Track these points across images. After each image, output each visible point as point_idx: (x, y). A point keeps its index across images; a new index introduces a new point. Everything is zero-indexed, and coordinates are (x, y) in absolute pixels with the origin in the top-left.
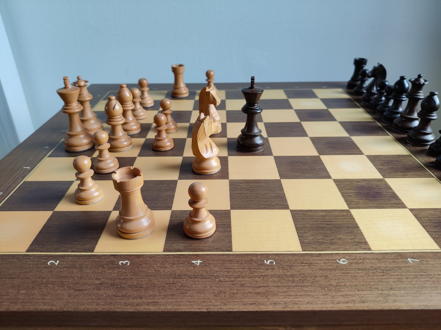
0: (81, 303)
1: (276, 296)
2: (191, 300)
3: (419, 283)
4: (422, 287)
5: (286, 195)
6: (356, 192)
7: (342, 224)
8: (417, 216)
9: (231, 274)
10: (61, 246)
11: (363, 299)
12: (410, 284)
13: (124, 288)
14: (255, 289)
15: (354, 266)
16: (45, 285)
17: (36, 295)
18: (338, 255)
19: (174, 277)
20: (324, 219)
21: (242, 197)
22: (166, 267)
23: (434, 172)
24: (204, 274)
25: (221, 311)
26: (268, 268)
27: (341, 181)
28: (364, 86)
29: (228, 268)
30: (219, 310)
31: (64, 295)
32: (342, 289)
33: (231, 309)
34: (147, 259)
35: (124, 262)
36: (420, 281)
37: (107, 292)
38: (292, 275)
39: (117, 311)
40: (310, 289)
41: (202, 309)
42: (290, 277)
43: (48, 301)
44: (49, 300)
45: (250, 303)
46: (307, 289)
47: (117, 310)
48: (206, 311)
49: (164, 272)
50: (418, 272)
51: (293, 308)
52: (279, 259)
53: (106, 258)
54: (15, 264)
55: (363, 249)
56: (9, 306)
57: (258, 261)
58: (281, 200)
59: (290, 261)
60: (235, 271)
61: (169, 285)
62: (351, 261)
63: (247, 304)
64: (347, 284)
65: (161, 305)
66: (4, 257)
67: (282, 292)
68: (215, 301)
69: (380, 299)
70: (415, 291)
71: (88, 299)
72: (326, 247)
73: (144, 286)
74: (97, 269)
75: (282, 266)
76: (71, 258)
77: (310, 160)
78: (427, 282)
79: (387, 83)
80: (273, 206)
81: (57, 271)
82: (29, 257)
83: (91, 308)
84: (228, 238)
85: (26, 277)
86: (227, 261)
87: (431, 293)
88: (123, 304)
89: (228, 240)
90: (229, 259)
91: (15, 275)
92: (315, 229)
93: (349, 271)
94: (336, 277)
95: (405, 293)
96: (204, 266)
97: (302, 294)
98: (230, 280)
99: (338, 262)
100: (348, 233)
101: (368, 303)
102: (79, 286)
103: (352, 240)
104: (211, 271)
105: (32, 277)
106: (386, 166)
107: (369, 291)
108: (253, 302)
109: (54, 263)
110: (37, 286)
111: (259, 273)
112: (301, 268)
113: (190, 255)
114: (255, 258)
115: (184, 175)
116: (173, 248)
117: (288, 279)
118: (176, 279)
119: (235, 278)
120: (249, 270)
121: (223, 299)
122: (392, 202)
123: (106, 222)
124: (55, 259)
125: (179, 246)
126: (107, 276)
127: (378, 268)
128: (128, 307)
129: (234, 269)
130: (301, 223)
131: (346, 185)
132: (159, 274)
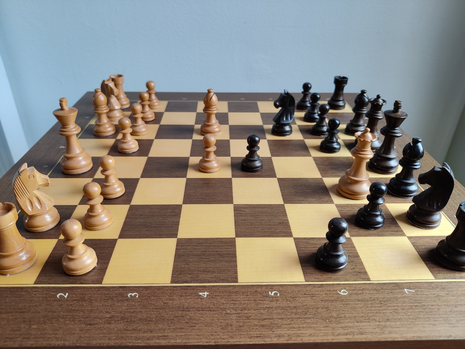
0: (93, 338)
1: (280, 328)
2: (200, 334)
3: (413, 313)
4: (416, 318)
5: (289, 222)
8: (415, 244)
9: (237, 306)
10: (69, 277)
11: (361, 330)
12: (405, 315)
13: (134, 321)
14: (260, 321)
16: (56, 320)
17: (48, 330)
18: (339, 285)
19: (182, 309)
21: (247, 224)
22: (174, 299)
24: (212, 306)
25: (229, 344)
26: (273, 299)
27: (343, 207)
29: (234, 299)
30: (226, 344)
31: (76, 330)
32: (342, 321)
33: (237, 342)
34: (156, 291)
35: (133, 295)
36: (414, 312)
37: (117, 326)
38: (295, 307)
39: (129, 346)
40: (312, 321)
41: (211, 343)
42: (293, 309)
43: (60, 336)
45: (255, 335)
46: (309, 321)
47: (129, 344)
48: (215, 344)
49: (173, 305)
50: (413, 303)
51: (296, 340)
52: (283, 290)
53: (115, 290)
54: (24, 297)
55: (363, 279)
56: (22, 341)
57: (263, 292)
58: (284, 227)
59: (293, 292)
60: (241, 303)
61: (177, 318)
62: (351, 292)
63: (253, 337)
64: (347, 315)
65: (171, 339)
66: (12, 290)
67: (285, 325)
68: (222, 334)
69: (377, 330)
70: (410, 322)
71: (100, 334)
72: (327, 278)
73: (153, 320)
74: (107, 302)
75: (285, 297)
76: (80, 291)
77: (312, 182)
78: (421, 313)
80: (277, 233)
81: (67, 305)
82: (37, 290)
83: (103, 343)
84: (233, 268)
85: (36, 311)
86: (233, 293)
87: (424, 323)
88: (134, 338)
90: (235, 290)
91: (25, 309)
93: (349, 303)
94: (336, 308)
95: (400, 324)
96: (211, 298)
97: (305, 326)
98: (236, 312)
99: (339, 293)
100: (349, 262)
101: (366, 335)
102: (89, 320)
103: (353, 270)
104: (218, 303)
105: (42, 310)
107: (367, 322)
108: (258, 335)
109: (63, 296)
110: (48, 320)
111: (264, 305)
112: (304, 300)
113: (197, 286)
114: (260, 289)
115: (189, 199)
116: (180, 279)
117: (292, 311)
118: (184, 312)
119: (241, 310)
120: (254, 302)
121: (230, 332)
122: (392, 229)
123: (113, 251)
124: (63, 291)
125: (186, 277)
126: (117, 309)
127: (376, 299)
128: (139, 341)
129: (240, 301)
130: (304, 252)
131: (348, 211)
132: (168, 306)
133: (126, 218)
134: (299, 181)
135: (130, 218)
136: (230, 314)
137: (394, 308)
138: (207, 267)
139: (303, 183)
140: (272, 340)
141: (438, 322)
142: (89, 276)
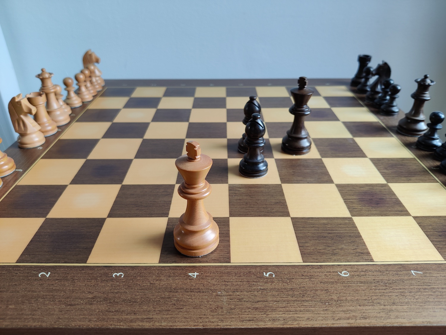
0: (72, 319)
1: (275, 312)
2: (187, 316)
3: (422, 297)
4: (425, 302)
5: (287, 202)
6: (359, 198)
7: (344, 233)
8: (421, 224)
9: (228, 287)
10: (53, 256)
11: (365, 314)
12: (413, 298)
13: (117, 302)
14: (253, 304)
15: (356, 279)
16: (35, 300)
17: (26, 310)
18: (339, 267)
19: (170, 290)
20: (326, 227)
21: (242, 203)
22: (161, 279)
23: (439, 177)
24: (201, 287)
26: (267, 281)
27: (343, 186)
28: (369, 84)
29: (226, 280)
30: (215, 327)
31: (55, 311)
32: (343, 304)
34: (142, 271)
35: (118, 274)
36: (423, 295)
37: (99, 307)
38: (292, 289)
39: (110, 328)
40: (310, 304)
41: (199, 326)
42: (289, 291)
43: (38, 317)
44: (39, 315)
45: (247, 319)
46: (307, 304)
47: (110, 327)
48: (203, 328)
49: (160, 286)
50: (421, 286)
51: (292, 325)
52: (278, 271)
53: (100, 270)
54: (4, 276)
55: (366, 260)
57: (257, 273)
58: (281, 207)
59: (290, 273)
60: (233, 284)
61: (164, 299)
62: (353, 273)
63: (245, 320)
64: (349, 298)
65: (155, 321)
67: (281, 308)
68: (212, 317)
69: (382, 314)
70: (418, 306)
71: (80, 315)
72: (327, 258)
73: (138, 301)
74: (90, 281)
75: (281, 278)
76: (63, 270)
77: (311, 163)
78: (430, 297)
79: (392, 82)
80: (273, 213)
81: (48, 284)
82: (19, 269)
83: (82, 325)
84: (226, 248)
85: (16, 290)
86: (225, 274)
87: (435, 308)
88: (116, 320)
89: (227, 250)
90: (227, 271)
91: (4, 288)
92: (316, 238)
93: (350, 285)
94: (337, 291)
95: (408, 308)
96: (201, 278)
97: (302, 309)
98: (227, 294)
99: (339, 275)
100: (350, 243)
101: (369, 319)
102: (70, 300)
103: (354, 251)
104: (209, 284)
105: (22, 290)
106: (390, 170)
107: (371, 306)
108: (251, 318)
109: (45, 275)
110: (27, 300)
111: (258, 287)
112: (301, 281)
113: (186, 266)
114: (254, 270)
117: (288, 293)
118: (171, 293)
119: (233, 292)
120: (247, 283)
121: (220, 315)
122: (395, 209)
123: (100, 230)
124: (46, 270)
126: (100, 289)
127: (380, 281)
128: (122, 324)
129: (232, 282)
130: (302, 231)
131: (348, 190)
132: (154, 287)
133: (117, 197)
134: (297, 161)
135: (121, 197)
136: (221, 296)
137: (400, 291)
140: (266, 324)
142: (74, 255)
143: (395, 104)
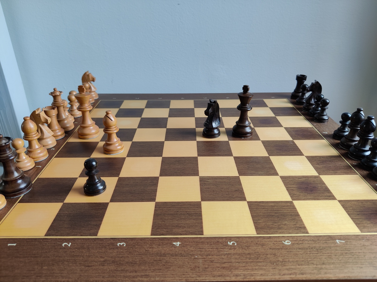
0: (90, 276)
1: (237, 270)
2: (174, 273)
4: (347, 262)
5: (244, 190)
6: (298, 187)
7: (286, 213)
8: (344, 206)
9: (203, 253)
10: (71, 231)
11: (302, 271)
12: (338, 260)
13: (122, 264)
14: (221, 264)
15: (296, 246)
16: (62, 263)
17: (56, 270)
18: (283, 237)
19: (160, 255)
20: (273, 209)
21: (210, 191)
22: (153, 247)
23: (358, 170)
24: (183, 253)
26: (231, 248)
27: (286, 178)
28: (305, 97)
29: (201, 248)
31: (77, 270)
33: (204, 280)
34: (139, 242)
35: (121, 244)
36: (345, 258)
37: (109, 267)
38: (249, 254)
40: (262, 264)
41: (182, 280)
42: (247, 255)
44: (66, 274)
45: (218, 275)
46: (260, 264)
48: (186, 281)
49: (153, 252)
50: (344, 251)
51: (250, 279)
52: (239, 241)
53: (107, 241)
54: (37, 246)
55: (303, 232)
57: (223, 242)
58: (240, 193)
59: (247, 242)
60: (206, 251)
61: (156, 261)
62: (293, 242)
63: (216, 276)
64: (291, 260)
65: (151, 277)
66: (28, 240)
67: (241, 267)
68: (192, 273)
69: (315, 271)
70: (341, 266)
71: (96, 273)
72: (274, 231)
73: (138, 263)
74: (101, 249)
75: (241, 246)
76: (80, 241)
77: (262, 160)
78: (350, 259)
79: (323, 97)
80: (234, 198)
81: (70, 252)
82: (47, 240)
83: (98, 280)
84: (200, 224)
85: (47, 256)
86: (200, 243)
87: (353, 266)
88: (122, 277)
90: (201, 241)
91: (38, 254)
92: (266, 217)
93: (292, 250)
94: (282, 255)
95: (334, 267)
96: (182, 246)
97: (257, 268)
98: (202, 257)
99: (283, 243)
100: (291, 220)
101: (306, 275)
102: (88, 263)
103: (294, 226)
104: (188, 250)
105: (51, 256)
106: (321, 165)
107: (307, 265)
108: (220, 274)
109: (67, 245)
110: (56, 263)
111: (224, 252)
112: (256, 248)
113: (171, 238)
114: (221, 240)
115: (164, 172)
116: (158, 232)
117: (246, 257)
118: (161, 257)
119: (207, 256)
120: (216, 249)
121: (198, 272)
122: (325, 195)
123: (105, 211)
124: (67, 242)
125: (163, 231)
126: (109, 255)
127: (313, 248)
128: (127, 279)
129: (205, 249)
130: (256, 212)
131: (290, 181)
132: (149, 253)
133: (116, 187)
134: (251, 158)
135: (119, 186)
136: (198, 259)
137: (328, 254)
138: (179, 223)
139: (253, 160)
140: (231, 278)
141: (364, 266)
142: (87, 230)
143: (325, 114)
